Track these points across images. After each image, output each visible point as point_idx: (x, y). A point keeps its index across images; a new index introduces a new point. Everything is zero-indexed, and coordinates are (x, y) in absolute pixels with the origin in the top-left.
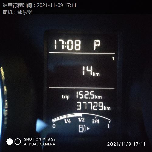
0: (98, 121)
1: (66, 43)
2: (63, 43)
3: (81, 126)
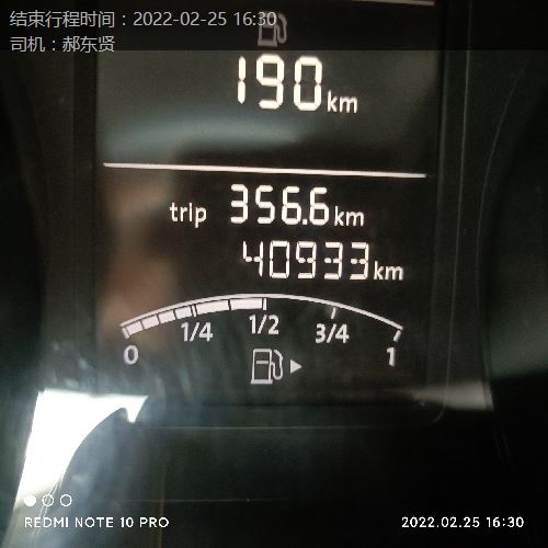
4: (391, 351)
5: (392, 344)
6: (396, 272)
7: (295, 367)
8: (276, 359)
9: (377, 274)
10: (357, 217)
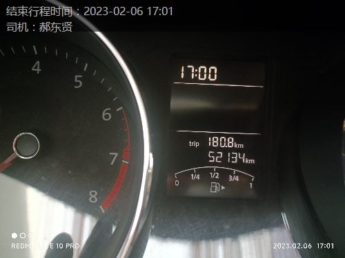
0: (237, 179)
1: (196, 70)
2: (193, 71)
3: (213, 185)
4: (251, 184)
5: (251, 182)
6: (253, 161)
7: (223, 188)
8: (218, 185)
9: (247, 162)
10: (242, 146)
